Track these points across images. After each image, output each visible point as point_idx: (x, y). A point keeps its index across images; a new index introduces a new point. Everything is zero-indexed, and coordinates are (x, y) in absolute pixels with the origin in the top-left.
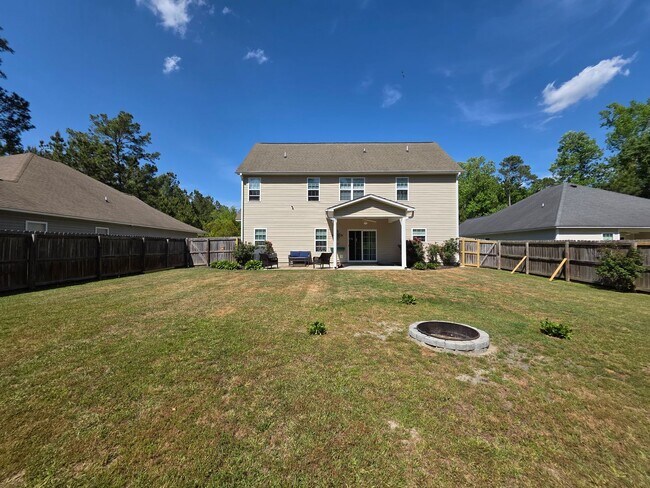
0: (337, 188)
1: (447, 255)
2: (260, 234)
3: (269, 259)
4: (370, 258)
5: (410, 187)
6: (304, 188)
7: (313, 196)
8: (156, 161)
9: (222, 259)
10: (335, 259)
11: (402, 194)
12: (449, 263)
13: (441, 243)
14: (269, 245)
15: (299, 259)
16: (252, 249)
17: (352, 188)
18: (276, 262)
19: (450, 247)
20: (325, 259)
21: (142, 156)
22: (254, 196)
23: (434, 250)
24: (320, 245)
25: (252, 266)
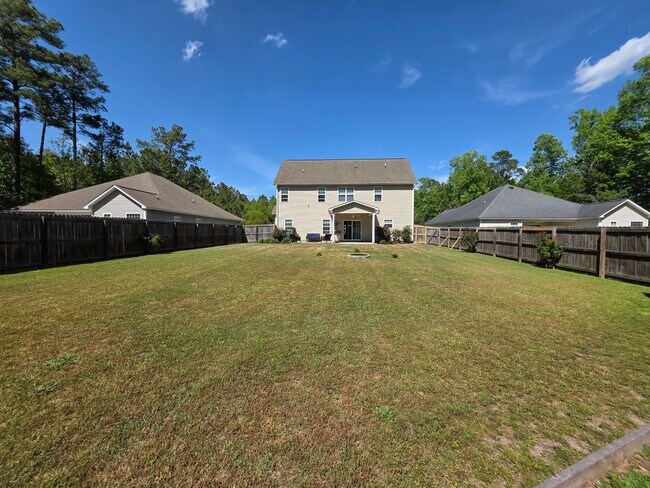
0: (336, 193)
1: (406, 236)
2: (288, 223)
3: (295, 238)
4: (357, 238)
5: (383, 193)
6: (316, 193)
7: (321, 199)
8: (198, 162)
9: (265, 238)
10: (334, 238)
11: (378, 198)
12: (407, 240)
13: (401, 229)
14: (294, 230)
15: (312, 238)
16: (284, 232)
17: (346, 194)
18: (299, 239)
19: (407, 231)
20: (328, 237)
21: (188, 159)
22: (285, 199)
23: (397, 233)
24: (326, 229)
25: (286, 242)
